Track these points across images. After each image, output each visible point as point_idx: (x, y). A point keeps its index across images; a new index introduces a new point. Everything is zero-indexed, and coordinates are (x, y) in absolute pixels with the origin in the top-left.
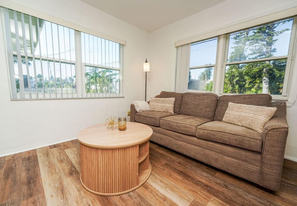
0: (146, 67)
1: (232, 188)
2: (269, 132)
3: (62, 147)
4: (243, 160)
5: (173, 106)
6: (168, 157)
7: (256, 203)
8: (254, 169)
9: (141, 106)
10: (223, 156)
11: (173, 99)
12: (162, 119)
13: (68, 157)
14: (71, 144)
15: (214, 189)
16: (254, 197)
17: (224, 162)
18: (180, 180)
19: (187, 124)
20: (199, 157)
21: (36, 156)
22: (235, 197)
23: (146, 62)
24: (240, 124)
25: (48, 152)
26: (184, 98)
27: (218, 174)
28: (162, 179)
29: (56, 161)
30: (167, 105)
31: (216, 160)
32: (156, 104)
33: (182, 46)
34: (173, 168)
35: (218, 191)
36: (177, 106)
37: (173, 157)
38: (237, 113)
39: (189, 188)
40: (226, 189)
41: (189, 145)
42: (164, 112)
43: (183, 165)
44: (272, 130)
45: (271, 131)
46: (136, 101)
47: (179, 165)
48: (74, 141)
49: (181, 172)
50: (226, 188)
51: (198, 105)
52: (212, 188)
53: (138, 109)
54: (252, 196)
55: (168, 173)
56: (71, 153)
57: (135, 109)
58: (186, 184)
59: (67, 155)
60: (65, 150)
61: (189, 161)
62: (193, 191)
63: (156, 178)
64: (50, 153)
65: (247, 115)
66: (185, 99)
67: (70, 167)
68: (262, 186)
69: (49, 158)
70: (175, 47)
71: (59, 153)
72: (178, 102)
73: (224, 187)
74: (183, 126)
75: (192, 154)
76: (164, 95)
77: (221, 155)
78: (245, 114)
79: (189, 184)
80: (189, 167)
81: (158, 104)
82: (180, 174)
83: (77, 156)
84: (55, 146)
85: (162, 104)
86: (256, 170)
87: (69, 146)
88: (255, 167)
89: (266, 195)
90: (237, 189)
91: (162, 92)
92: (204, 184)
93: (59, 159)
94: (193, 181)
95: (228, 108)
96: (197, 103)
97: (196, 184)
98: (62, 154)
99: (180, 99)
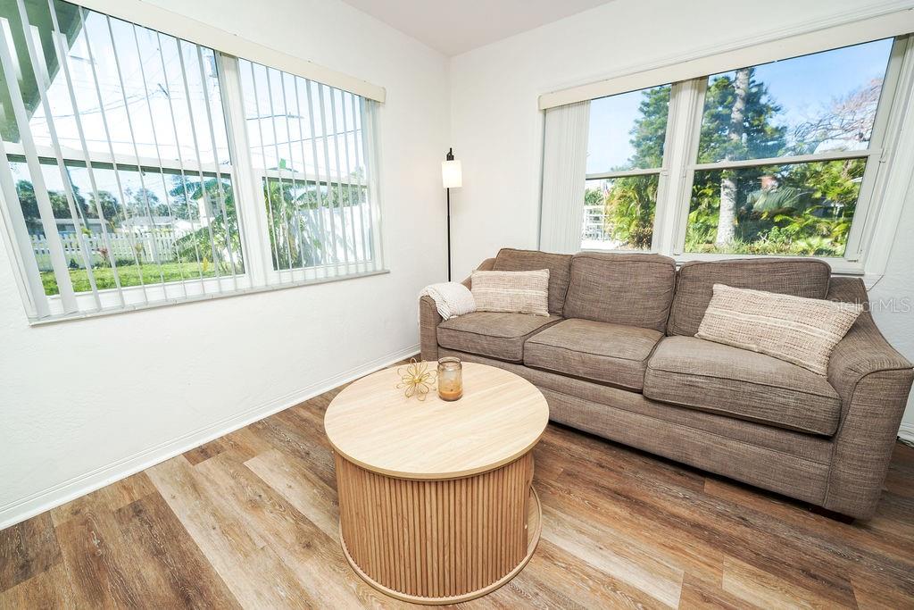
0: (452, 175)
1: (759, 522)
2: (864, 380)
3: (232, 454)
4: (782, 450)
5: (544, 293)
6: (561, 449)
7: (829, 558)
8: (812, 470)
9: (452, 300)
10: (724, 441)
11: (543, 274)
12: (531, 340)
13: (269, 487)
14: (256, 440)
15: (719, 533)
16: (817, 542)
17: (730, 456)
18: (627, 519)
20: (653, 445)
21: (158, 495)
22: (775, 549)
23: (450, 157)
24: (754, 346)
25: (190, 476)
26: (575, 271)
28: (577, 522)
29: (237, 508)
30: (530, 292)
31: (705, 451)
32: (492, 290)
34: (591, 482)
35: (731, 539)
36: (556, 293)
37: (574, 447)
38: (744, 318)
39: (659, 541)
40: (748, 529)
41: (623, 413)
42: (520, 313)
43: (612, 470)
44: (874, 375)
45: (870, 376)
46: (432, 286)
47: (600, 470)
48: (260, 427)
49: (615, 492)
50: (746, 526)
51: (621, 290)
52: (712, 531)
53: (445, 312)
54: (811, 538)
55: (586, 502)
56: (272, 471)
57: (435, 311)
58: (647, 528)
59: (260, 481)
60: (245, 463)
61: (621, 454)
62: (672, 548)
63: (559, 521)
64: (200, 479)
65: (780, 323)
66: (581, 272)
67: (291, 521)
68: (831, 509)
69: (207, 498)
70: (540, 110)
71: (234, 478)
72: (559, 282)
73: (739, 523)
75: (630, 438)
76: (510, 260)
77: (718, 439)
78: (771, 322)
79: (651, 527)
80: (631, 475)
81: (500, 290)
82: (618, 500)
83: (295, 478)
84: (204, 452)
85: (511, 291)
86: (818, 472)
87: (250, 446)
88: (817, 465)
89: (839, 529)
90: (771, 524)
91: (503, 251)
92: (689, 523)
93: (244, 499)
94: (658, 518)
95: (713, 302)
96: (618, 284)
97: (670, 523)
98: (242, 480)
99: (562, 272)
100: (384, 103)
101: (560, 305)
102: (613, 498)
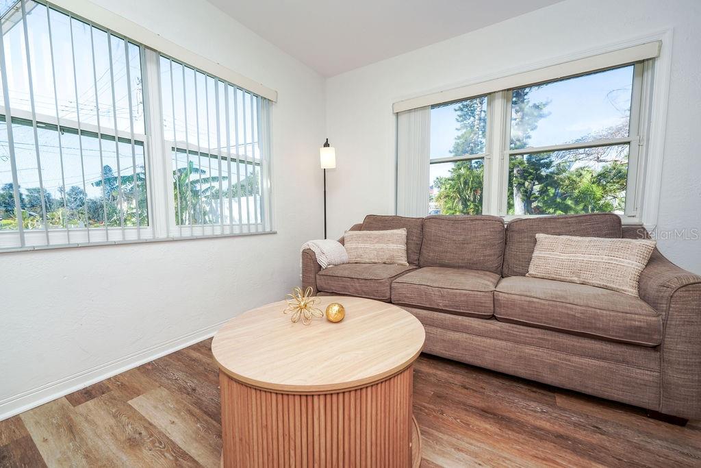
0: (328, 158)
1: (611, 430)
2: (677, 293)
3: (116, 393)
4: (617, 361)
5: (404, 247)
6: (429, 374)
8: (646, 378)
9: (329, 252)
10: (568, 357)
11: (402, 232)
12: (397, 280)
13: (151, 424)
14: (144, 379)
15: (581, 442)
16: (665, 444)
17: (575, 371)
18: (498, 435)
19: (466, 288)
20: (507, 366)
21: (28, 439)
22: (633, 453)
23: (327, 145)
24: (576, 279)
25: (68, 417)
26: (427, 229)
27: (560, 400)
28: (454, 441)
29: (114, 448)
30: (392, 246)
31: (553, 368)
32: (362, 245)
33: (410, 111)
34: (459, 403)
35: (593, 447)
36: (412, 246)
37: (439, 372)
38: (564, 257)
39: (531, 453)
40: (604, 437)
41: (479, 339)
42: (385, 263)
43: (476, 391)
44: (684, 289)
45: (682, 289)
46: (314, 241)
47: (464, 391)
48: (150, 367)
49: (483, 411)
50: (601, 434)
51: (464, 242)
52: (575, 441)
53: (323, 261)
54: (658, 441)
55: (458, 420)
56: (156, 407)
57: (315, 261)
58: (517, 442)
59: (142, 418)
60: (130, 402)
61: (481, 377)
62: (544, 459)
63: (438, 441)
64: (78, 420)
65: (593, 258)
66: (432, 229)
67: (171, 458)
68: (667, 413)
69: (82, 439)
70: (394, 113)
71: (115, 416)
72: (414, 238)
73: (595, 432)
74: (460, 294)
75: (487, 361)
76: (374, 223)
77: (563, 356)
78: (587, 258)
79: (521, 440)
80: (492, 394)
81: (367, 245)
82: (487, 418)
83: (179, 413)
84: (88, 394)
85: (378, 246)
86: (651, 379)
87: (137, 385)
88: (649, 373)
89: (677, 430)
90: (622, 431)
91: (368, 217)
92: (553, 434)
93: (123, 438)
94: (525, 431)
95: (538, 247)
96: (461, 238)
97: (536, 436)
98: (124, 419)
99: (416, 231)
100: (276, 102)
101: (416, 258)
102: (481, 416)
